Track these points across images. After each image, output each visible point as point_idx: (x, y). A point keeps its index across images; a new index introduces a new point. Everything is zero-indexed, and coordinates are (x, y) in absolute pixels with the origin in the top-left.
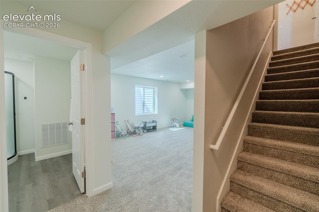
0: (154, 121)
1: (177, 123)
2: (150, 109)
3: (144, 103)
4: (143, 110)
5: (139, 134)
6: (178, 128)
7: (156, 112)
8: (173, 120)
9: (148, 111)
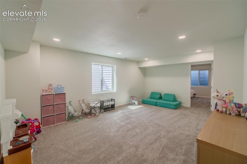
0: (113, 99)
1: (136, 101)
2: (109, 87)
3: (102, 81)
4: (102, 88)
5: (95, 114)
6: (137, 105)
7: (115, 90)
8: (132, 97)
9: (107, 89)
